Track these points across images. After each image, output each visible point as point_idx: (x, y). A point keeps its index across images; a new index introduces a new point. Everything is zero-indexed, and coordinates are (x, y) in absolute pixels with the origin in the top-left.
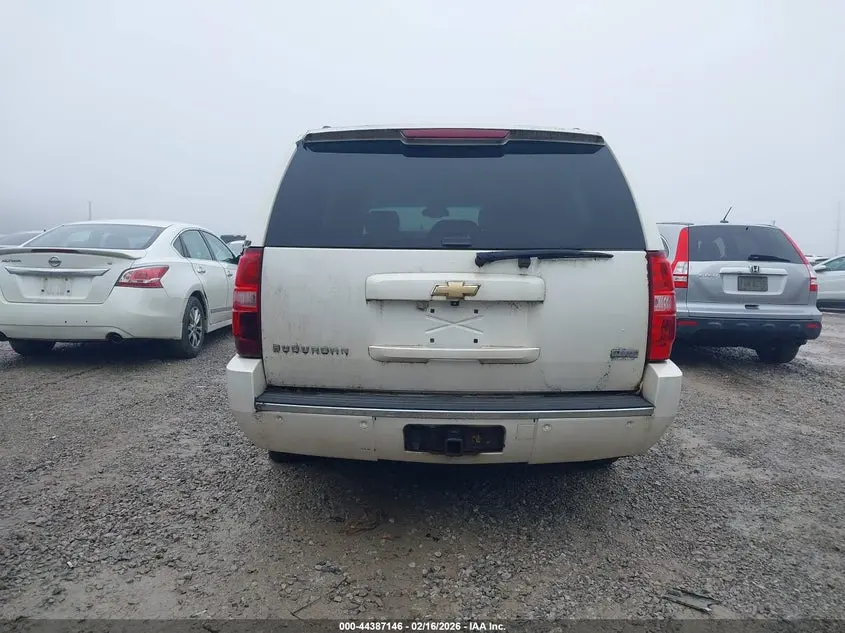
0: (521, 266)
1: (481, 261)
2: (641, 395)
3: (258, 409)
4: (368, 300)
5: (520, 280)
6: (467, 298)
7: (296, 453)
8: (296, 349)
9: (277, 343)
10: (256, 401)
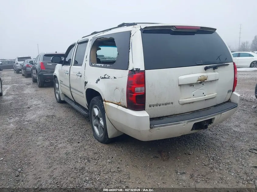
0: (214, 69)
1: (206, 69)
2: (230, 102)
3: (151, 128)
4: (179, 85)
5: (214, 73)
6: (205, 81)
7: (161, 139)
8: (157, 105)
9: (150, 104)
10: (150, 125)
